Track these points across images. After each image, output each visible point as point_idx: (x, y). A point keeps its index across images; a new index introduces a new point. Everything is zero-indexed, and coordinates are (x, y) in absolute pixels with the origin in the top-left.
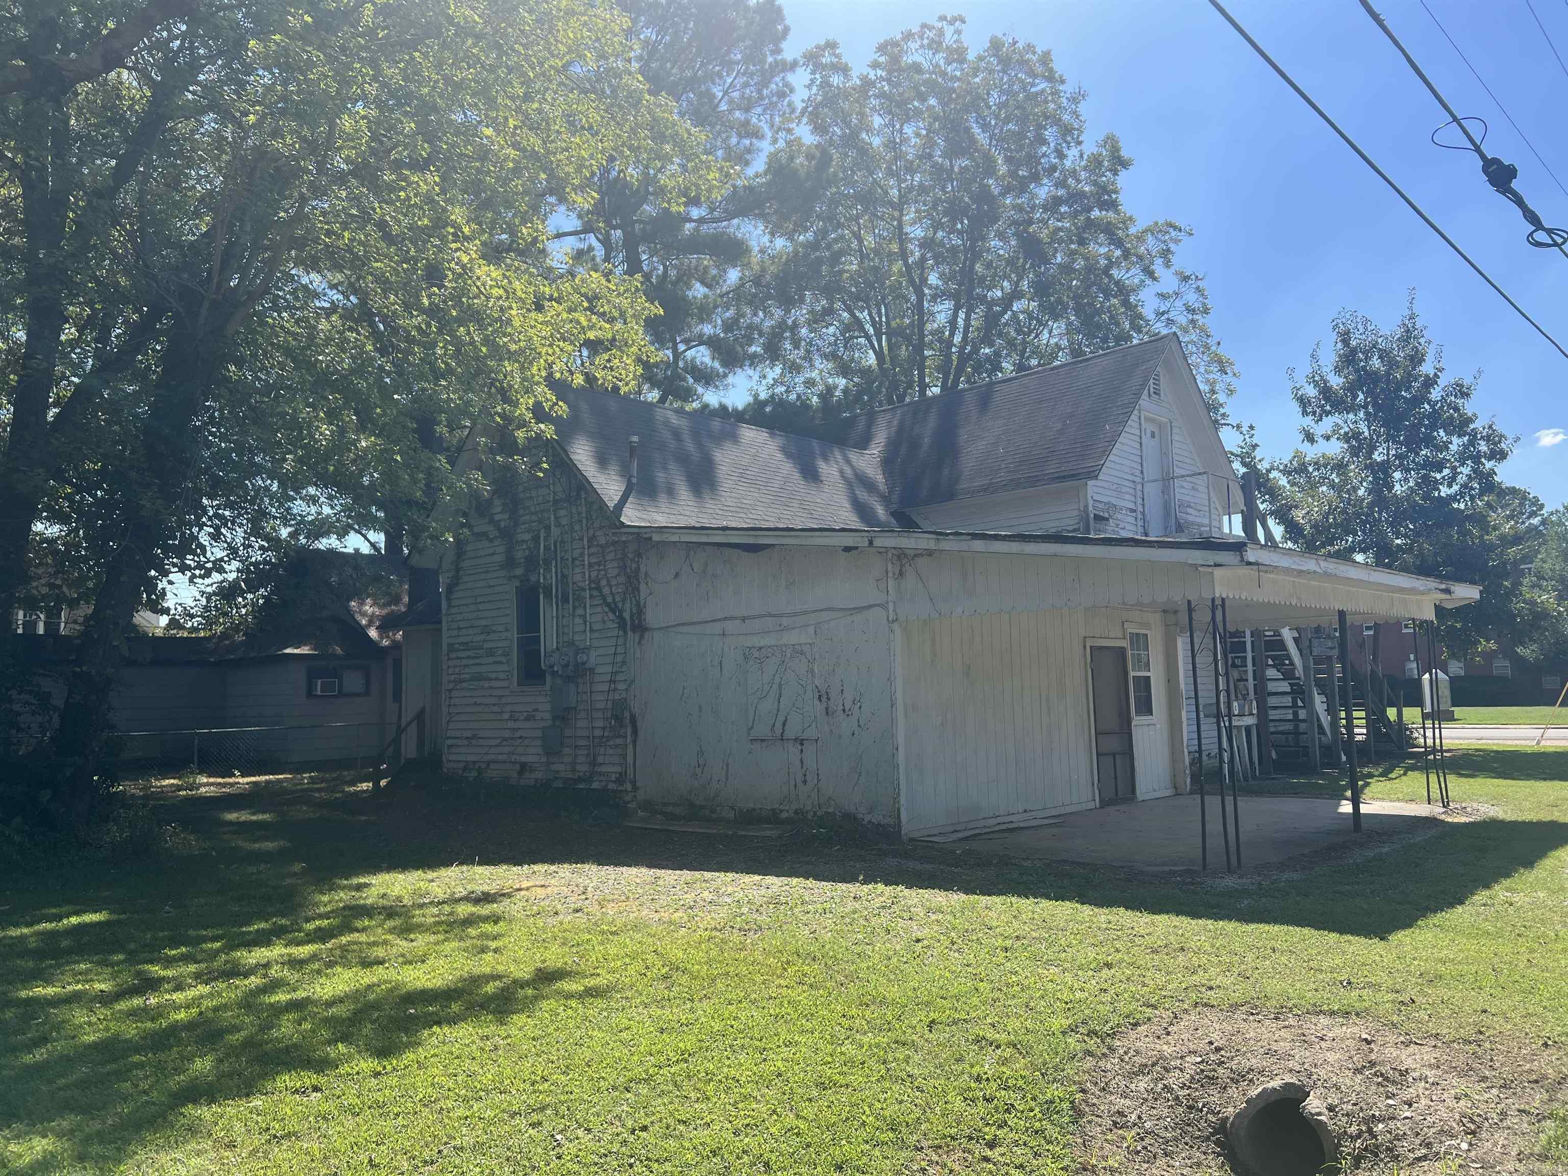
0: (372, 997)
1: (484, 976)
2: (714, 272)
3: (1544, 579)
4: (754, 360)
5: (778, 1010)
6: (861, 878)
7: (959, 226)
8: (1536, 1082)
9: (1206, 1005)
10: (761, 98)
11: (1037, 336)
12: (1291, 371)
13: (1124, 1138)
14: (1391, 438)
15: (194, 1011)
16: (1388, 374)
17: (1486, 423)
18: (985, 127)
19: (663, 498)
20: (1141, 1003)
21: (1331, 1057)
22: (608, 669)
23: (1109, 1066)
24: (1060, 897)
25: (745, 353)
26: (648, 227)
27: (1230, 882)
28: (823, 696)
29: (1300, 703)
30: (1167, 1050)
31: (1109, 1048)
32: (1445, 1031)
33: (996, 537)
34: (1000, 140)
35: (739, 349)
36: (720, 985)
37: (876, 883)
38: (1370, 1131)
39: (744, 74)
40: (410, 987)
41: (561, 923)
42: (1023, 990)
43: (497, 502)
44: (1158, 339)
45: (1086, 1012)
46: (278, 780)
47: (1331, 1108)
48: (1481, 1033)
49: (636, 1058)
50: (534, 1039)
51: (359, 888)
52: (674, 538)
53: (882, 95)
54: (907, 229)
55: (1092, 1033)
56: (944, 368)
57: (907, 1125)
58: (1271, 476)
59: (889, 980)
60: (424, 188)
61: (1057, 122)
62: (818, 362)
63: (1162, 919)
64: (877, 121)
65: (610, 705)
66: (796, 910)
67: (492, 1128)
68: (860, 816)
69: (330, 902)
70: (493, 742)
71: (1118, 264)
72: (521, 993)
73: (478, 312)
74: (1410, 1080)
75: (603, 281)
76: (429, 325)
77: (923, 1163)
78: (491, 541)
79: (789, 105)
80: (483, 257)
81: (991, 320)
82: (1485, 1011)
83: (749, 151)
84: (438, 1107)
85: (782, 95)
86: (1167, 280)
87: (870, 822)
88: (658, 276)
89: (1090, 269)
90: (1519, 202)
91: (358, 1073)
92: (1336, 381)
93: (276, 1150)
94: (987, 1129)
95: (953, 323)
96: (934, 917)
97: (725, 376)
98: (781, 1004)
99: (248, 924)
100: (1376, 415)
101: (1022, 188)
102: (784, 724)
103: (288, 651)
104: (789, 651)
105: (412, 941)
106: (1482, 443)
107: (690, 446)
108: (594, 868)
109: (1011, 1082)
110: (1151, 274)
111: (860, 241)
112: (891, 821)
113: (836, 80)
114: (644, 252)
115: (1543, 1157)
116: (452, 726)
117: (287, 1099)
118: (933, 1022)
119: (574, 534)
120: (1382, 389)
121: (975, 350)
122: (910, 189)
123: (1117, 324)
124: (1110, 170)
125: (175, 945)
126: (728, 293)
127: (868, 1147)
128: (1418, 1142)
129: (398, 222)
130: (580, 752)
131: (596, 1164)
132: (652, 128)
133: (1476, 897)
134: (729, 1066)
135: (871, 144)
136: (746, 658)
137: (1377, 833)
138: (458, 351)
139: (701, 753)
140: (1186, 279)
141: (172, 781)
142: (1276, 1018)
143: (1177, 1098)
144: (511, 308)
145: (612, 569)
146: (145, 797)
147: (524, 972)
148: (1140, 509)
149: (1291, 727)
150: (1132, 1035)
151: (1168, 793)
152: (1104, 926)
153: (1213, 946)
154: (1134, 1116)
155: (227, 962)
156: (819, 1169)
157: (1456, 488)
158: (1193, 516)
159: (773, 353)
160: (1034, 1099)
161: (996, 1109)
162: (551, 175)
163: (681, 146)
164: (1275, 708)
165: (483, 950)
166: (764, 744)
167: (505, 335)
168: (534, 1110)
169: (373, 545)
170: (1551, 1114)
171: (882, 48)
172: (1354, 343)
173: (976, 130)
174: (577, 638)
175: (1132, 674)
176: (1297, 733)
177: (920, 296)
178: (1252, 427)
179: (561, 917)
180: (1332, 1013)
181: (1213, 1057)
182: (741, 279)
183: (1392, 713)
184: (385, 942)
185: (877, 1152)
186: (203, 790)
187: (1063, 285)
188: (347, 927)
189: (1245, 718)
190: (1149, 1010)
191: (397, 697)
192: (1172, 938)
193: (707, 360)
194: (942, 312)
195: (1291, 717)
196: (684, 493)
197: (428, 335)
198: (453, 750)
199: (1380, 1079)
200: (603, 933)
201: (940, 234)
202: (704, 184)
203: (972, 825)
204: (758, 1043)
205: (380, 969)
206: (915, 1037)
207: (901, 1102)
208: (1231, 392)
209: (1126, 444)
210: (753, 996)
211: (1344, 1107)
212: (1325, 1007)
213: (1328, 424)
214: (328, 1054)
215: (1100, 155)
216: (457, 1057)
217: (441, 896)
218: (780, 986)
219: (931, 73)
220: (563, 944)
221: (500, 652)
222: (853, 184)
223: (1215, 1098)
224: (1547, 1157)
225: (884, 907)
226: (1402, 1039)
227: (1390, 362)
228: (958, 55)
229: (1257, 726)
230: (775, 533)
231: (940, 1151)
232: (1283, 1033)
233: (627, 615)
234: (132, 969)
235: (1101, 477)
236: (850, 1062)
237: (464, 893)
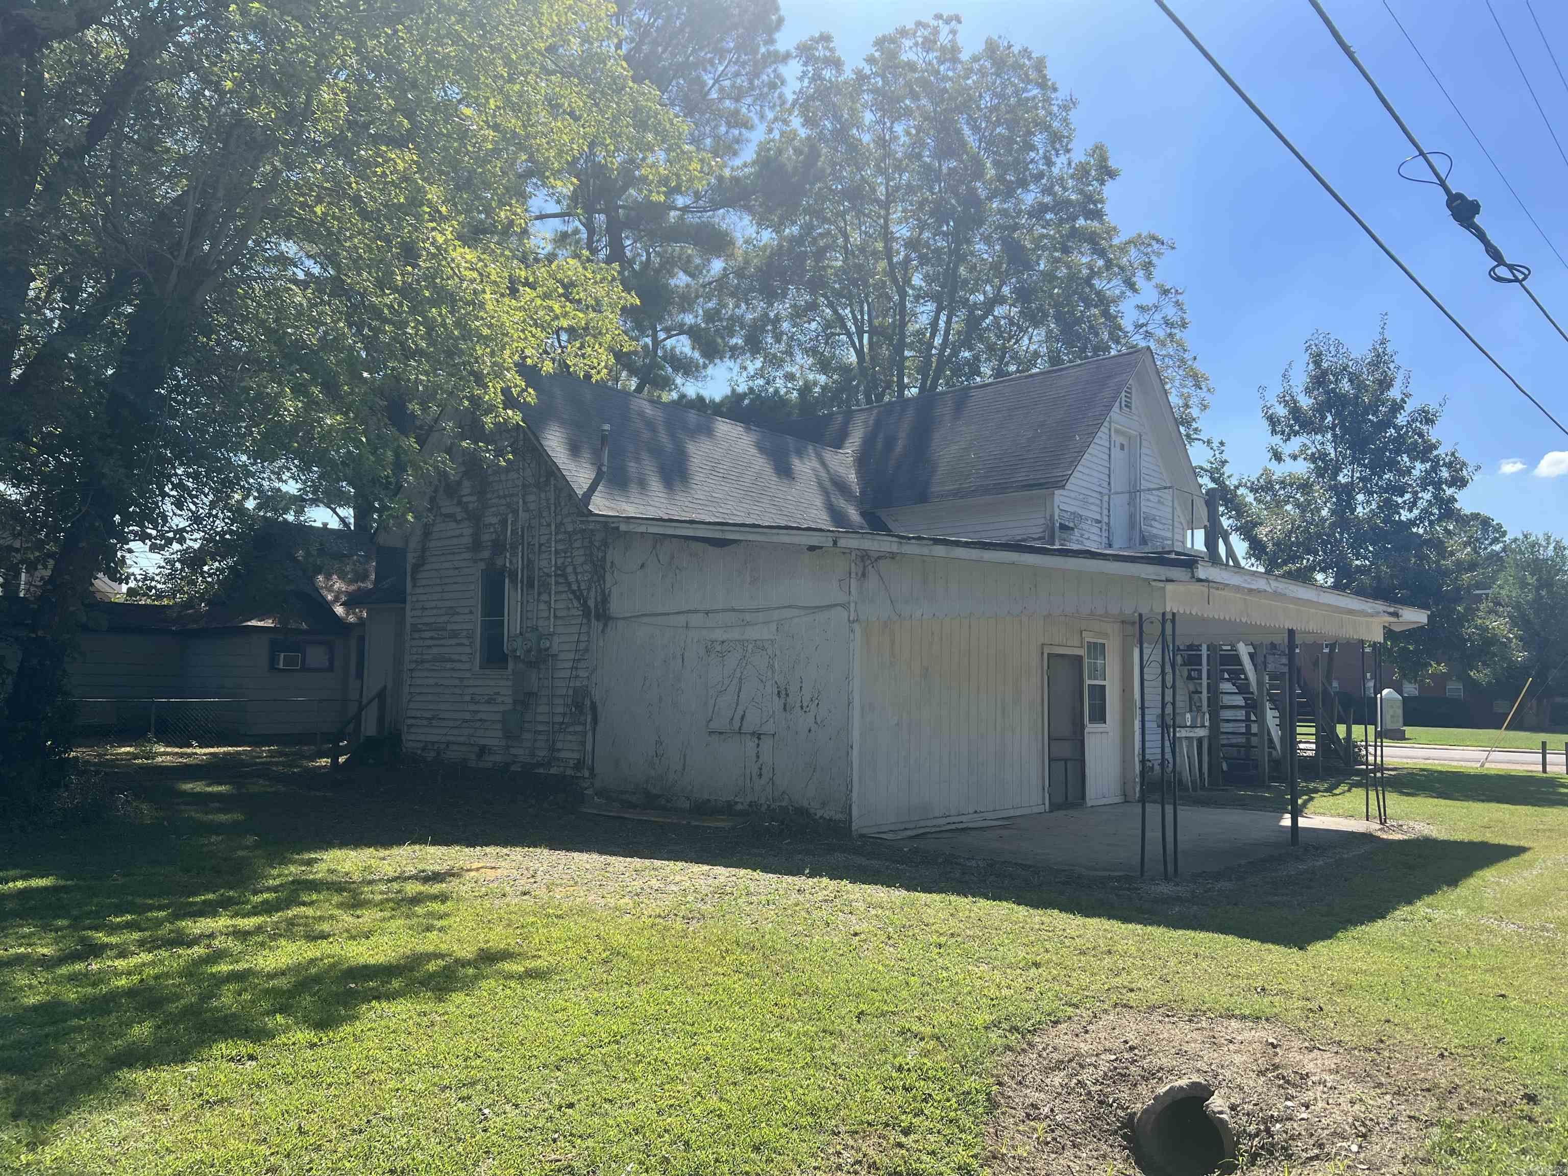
0: (313, 971)
1: (427, 954)
2: (698, 261)
3: (1500, 605)
4: (735, 352)
5: (712, 997)
6: (807, 871)
7: (945, 228)
8: (1429, 1090)
9: (1125, 1006)
10: (752, 88)
11: (1017, 342)
12: (1262, 389)
13: (1035, 1129)
14: (1355, 460)
15: (136, 978)
16: (1356, 397)
17: (1450, 450)
18: (976, 129)
19: (634, 489)
20: (1063, 1002)
21: (1238, 1059)
22: (571, 656)
23: (1027, 1061)
24: (997, 897)
25: (726, 344)
26: (633, 213)
27: (1165, 889)
28: (782, 693)
29: (1253, 718)
30: (1084, 1047)
31: (1030, 1044)
32: (1348, 1039)
33: (957, 544)
34: (990, 143)
35: (719, 340)
36: (659, 971)
37: (821, 876)
38: (1268, 1130)
39: (735, 63)
40: (353, 963)
41: (508, 905)
42: (951, 985)
43: (466, 483)
44: (1134, 350)
45: (1010, 1008)
46: (238, 753)
47: (1233, 1108)
48: (1382, 1041)
49: (569, 1038)
50: (470, 1017)
51: (310, 863)
52: (642, 529)
53: (875, 91)
54: (894, 228)
55: (1014, 1029)
56: (923, 370)
57: (827, 1111)
58: (1239, 492)
59: (824, 972)
60: (401, 166)
61: (1047, 128)
62: (799, 357)
63: (1093, 922)
64: (868, 117)
65: (571, 692)
66: (739, 901)
67: (422, 1101)
68: (812, 811)
69: (279, 876)
70: (451, 724)
71: (1099, 274)
72: (461, 972)
73: (452, 295)
74: (1310, 1083)
75: (580, 269)
76: (401, 305)
77: (838, 1147)
78: (458, 522)
79: (780, 97)
80: (459, 238)
81: (973, 323)
82: (1388, 1021)
83: (737, 141)
84: (371, 1079)
85: (773, 86)
86: (1148, 294)
87: (821, 817)
88: (641, 263)
89: (1072, 277)
90: (1481, 235)
91: (294, 1044)
92: (1305, 402)
93: (208, 1114)
94: (904, 1117)
95: (934, 324)
96: (873, 912)
97: (705, 367)
98: (717, 991)
99: (195, 894)
100: (1342, 437)
101: (1009, 193)
102: (743, 718)
103: (254, 623)
104: (750, 646)
105: (358, 917)
106: (1444, 469)
107: (663, 437)
108: (546, 852)
109: (931, 1073)
110: (1132, 286)
111: (846, 237)
112: (839, 816)
113: (827, 74)
114: (627, 237)
115: (1425, 1161)
116: (412, 705)
117: (222, 1067)
118: (862, 1013)
119: (543, 521)
120: (1350, 413)
121: (955, 353)
122: (897, 188)
123: (1097, 335)
124: (1097, 180)
125: (120, 912)
126: (710, 283)
127: (786, 1130)
128: (1311, 1142)
129: (373, 199)
130: (540, 737)
131: (521, 1138)
132: (635, 116)
133: (1398, 912)
134: (659, 1049)
135: (860, 140)
136: (708, 651)
137: (1314, 847)
138: (429, 333)
139: (659, 742)
140: (1166, 292)
141: (128, 749)
142: (1190, 1021)
143: (1089, 1093)
144: (484, 292)
145: (579, 557)
146: (100, 764)
147: (467, 952)
148: (1106, 519)
149: (1244, 740)
150: (1053, 1032)
151: (1119, 799)
152: (1037, 927)
153: (1139, 950)
154: (1047, 1109)
155: (171, 931)
156: (737, 1149)
157: (1416, 512)
158: (1157, 529)
159: (754, 345)
160: (951, 1090)
161: (914, 1098)
162: (531, 159)
163: (663, 136)
164: (1228, 721)
165: (429, 929)
166: (723, 737)
167: (477, 318)
168: (464, 1085)
169: (342, 520)
170: (1439, 1121)
171: (880, 43)
172: (1325, 365)
173: (967, 131)
174: (541, 623)
175: (1088, 682)
176: (1248, 746)
177: (903, 295)
178: (1222, 444)
179: (509, 898)
180: (1244, 1017)
181: (1126, 1055)
182: (725, 269)
183: (1341, 730)
184: (332, 917)
185: (795, 1135)
186: (160, 759)
187: (1045, 292)
188: (291, 901)
189: (1197, 730)
190: (1070, 1009)
191: (360, 675)
192: (1101, 942)
193: (687, 350)
194: (924, 313)
195: (1243, 730)
196: (655, 485)
197: (400, 314)
198: (412, 730)
199: (1281, 1082)
200: (548, 916)
201: (926, 235)
202: (685, 175)
203: (922, 823)
204: (689, 1028)
205: (324, 943)
206: (842, 1027)
207: (823, 1089)
208: (1205, 407)
209: (1095, 455)
210: (690, 982)
211: (1246, 1106)
212: (1237, 1012)
213: (1295, 444)
214: (266, 1024)
215: (1088, 163)
216: (394, 1032)
217: (391, 874)
218: (716, 974)
219: (923, 71)
220: (509, 925)
221: (464, 633)
222: (839, 179)
223: (1124, 1094)
224: (1429, 1160)
225: (826, 901)
226: (1307, 1044)
227: (1358, 385)
228: (951, 54)
229: (1210, 738)
230: (742, 529)
231: (856, 1136)
232: (1195, 1035)
233: (591, 603)
234: (76, 934)
235: (1068, 486)
236: (777, 1049)
237: (414, 872)
